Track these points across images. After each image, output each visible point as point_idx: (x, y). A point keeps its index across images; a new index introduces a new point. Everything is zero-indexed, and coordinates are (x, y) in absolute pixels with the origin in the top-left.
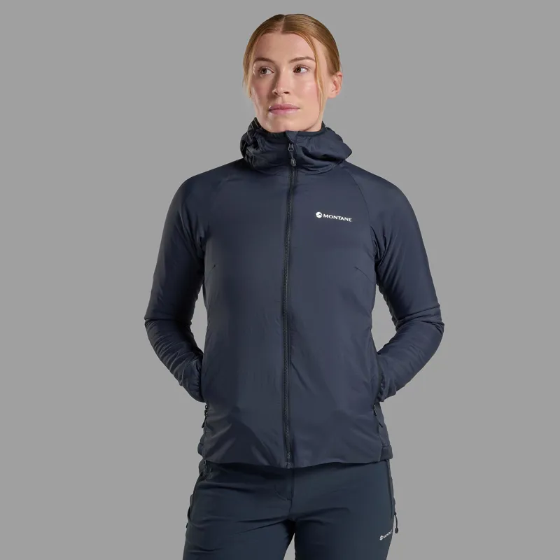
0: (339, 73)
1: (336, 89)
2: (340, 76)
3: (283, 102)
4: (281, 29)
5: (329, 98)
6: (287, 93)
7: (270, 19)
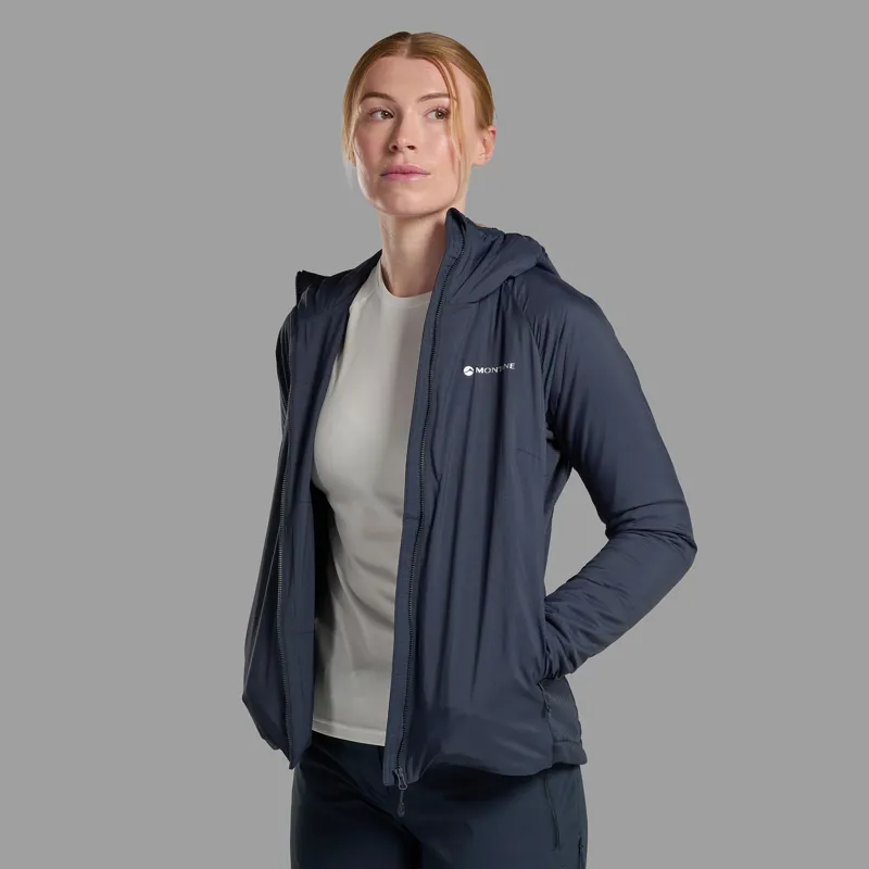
0: (491, 129)
1: (487, 152)
2: (493, 132)
3: (405, 162)
4: (406, 51)
5: (474, 165)
6: (412, 148)
7: (390, 37)
